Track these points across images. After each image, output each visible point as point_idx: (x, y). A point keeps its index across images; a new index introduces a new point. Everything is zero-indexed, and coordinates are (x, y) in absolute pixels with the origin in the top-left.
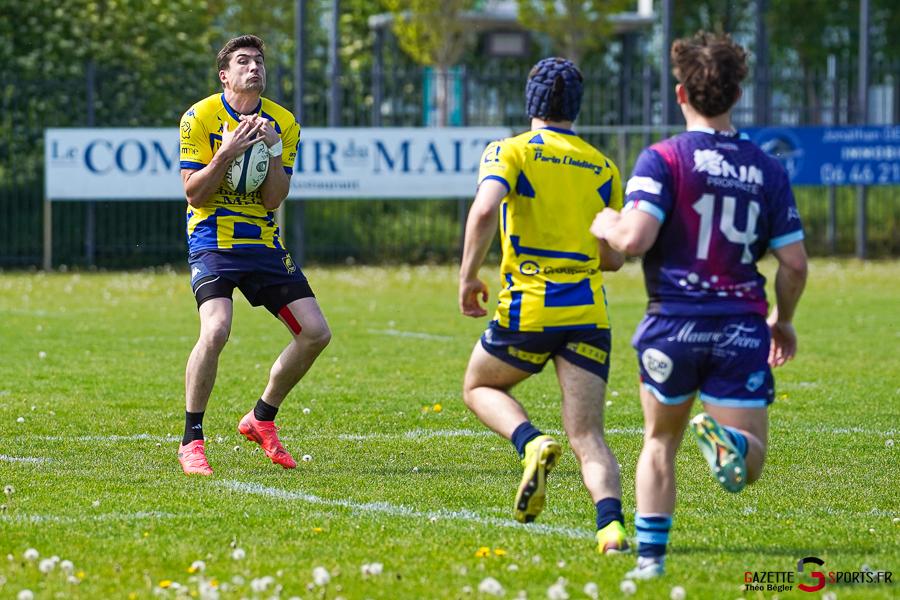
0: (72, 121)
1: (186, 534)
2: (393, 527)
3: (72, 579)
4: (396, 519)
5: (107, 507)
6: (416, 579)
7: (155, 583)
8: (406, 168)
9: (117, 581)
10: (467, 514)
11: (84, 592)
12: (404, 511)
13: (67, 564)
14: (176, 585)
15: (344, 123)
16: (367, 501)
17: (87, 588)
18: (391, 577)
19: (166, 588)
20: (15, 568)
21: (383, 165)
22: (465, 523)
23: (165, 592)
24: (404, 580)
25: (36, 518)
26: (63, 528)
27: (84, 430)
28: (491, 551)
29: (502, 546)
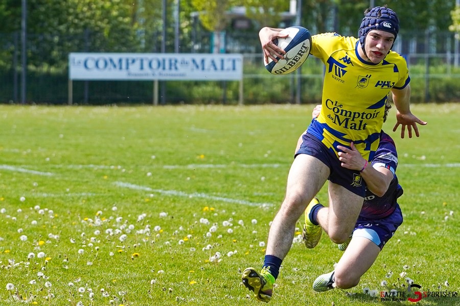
0: (80, 50)
1: (99, 201)
2: (175, 199)
3: (51, 216)
4: (177, 197)
5: (72, 191)
6: (179, 218)
7: (82, 219)
8: (203, 69)
9: (69, 217)
10: (204, 195)
11: (56, 221)
12: (181, 194)
13: (51, 211)
14: (90, 220)
15: (181, 51)
16: (168, 190)
17: (58, 220)
18: (170, 218)
19: (86, 220)
20: (33, 213)
21: (195, 68)
22: (202, 198)
23: (86, 222)
24: (174, 218)
25: (45, 195)
26: (53, 198)
27: (70, 163)
28: (209, 208)
29: (214, 207)
